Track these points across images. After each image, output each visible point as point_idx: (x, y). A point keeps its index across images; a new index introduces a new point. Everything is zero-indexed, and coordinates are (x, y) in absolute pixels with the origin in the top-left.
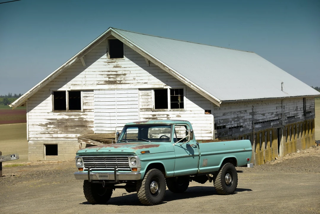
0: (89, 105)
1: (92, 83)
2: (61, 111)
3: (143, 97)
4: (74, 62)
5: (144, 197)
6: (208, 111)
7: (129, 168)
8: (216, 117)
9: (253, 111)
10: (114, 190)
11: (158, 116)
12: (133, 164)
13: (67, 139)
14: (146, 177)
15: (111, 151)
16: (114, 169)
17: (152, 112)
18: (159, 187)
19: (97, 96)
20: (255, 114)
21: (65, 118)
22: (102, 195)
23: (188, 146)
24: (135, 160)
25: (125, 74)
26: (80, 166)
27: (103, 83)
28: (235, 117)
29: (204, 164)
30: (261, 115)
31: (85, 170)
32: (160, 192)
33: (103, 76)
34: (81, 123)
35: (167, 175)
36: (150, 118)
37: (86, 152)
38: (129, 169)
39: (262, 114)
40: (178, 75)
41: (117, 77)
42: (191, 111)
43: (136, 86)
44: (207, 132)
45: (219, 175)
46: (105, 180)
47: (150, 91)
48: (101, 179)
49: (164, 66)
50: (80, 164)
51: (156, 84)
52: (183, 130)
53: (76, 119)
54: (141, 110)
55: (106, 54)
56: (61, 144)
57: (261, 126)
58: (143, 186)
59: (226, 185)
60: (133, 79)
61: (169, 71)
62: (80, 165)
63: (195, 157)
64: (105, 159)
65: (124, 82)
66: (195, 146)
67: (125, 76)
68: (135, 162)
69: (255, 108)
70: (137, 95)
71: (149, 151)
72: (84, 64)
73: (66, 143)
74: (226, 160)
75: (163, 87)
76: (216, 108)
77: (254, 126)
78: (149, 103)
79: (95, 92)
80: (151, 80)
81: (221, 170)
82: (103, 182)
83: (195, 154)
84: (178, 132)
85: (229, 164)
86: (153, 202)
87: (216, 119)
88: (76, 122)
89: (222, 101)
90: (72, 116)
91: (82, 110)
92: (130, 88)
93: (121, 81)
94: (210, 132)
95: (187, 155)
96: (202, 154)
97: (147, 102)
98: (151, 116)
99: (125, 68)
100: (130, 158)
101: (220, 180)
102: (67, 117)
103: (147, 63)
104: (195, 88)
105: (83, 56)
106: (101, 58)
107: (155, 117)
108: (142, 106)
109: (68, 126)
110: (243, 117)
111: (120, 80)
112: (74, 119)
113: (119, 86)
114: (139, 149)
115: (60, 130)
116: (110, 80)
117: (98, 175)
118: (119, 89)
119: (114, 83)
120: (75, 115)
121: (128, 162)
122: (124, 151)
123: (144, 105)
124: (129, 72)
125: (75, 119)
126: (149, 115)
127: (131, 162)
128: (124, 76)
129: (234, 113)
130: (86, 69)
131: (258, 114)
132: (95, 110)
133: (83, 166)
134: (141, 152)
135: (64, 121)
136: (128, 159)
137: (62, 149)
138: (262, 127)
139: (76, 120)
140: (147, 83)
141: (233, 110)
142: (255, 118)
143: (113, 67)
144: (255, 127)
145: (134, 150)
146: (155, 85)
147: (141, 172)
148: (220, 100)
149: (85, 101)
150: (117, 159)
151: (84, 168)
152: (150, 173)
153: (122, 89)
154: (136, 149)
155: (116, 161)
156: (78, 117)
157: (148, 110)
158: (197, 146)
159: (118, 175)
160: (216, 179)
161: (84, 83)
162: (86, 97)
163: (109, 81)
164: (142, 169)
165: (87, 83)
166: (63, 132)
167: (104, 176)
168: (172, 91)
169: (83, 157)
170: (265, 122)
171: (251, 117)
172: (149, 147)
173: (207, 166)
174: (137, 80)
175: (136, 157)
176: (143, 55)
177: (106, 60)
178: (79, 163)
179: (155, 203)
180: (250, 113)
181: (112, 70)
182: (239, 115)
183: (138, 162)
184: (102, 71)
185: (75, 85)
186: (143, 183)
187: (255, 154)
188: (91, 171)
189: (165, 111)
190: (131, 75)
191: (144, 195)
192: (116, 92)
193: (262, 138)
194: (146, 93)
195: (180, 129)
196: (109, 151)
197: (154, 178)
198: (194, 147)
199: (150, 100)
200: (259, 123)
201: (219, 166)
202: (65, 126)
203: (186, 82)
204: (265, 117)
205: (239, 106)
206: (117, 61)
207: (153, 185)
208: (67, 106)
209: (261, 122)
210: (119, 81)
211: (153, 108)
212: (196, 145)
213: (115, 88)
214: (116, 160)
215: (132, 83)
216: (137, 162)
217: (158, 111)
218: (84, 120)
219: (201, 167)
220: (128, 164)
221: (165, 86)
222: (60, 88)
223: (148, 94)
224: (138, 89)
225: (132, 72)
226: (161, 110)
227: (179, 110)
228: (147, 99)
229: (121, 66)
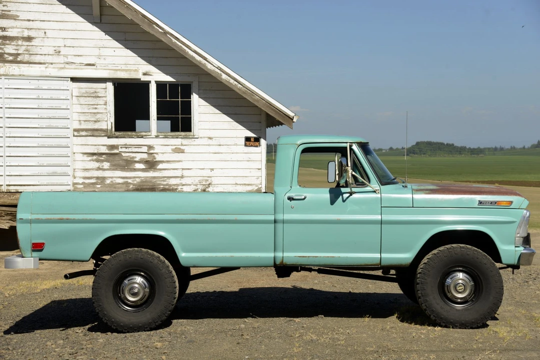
3: (82, 100)
6: (252, 141)
11: (124, 150)
17: (108, 138)
25: (29, 39)
36: (101, 154)
41: (4, 44)
42: (210, 138)
43: (62, 70)
44: (249, 188)
47: (103, 86)
49: (152, 23)
51: (119, 70)
52: (190, 185)
54: (76, 134)
60: (51, 51)
61: (164, 36)
65: (26, 58)
67: (30, 44)
70: (67, 95)
75: (139, 76)
78: (99, 116)
80: (105, 59)
84: (176, 189)
92: (48, 74)
93: (19, 54)
94: (257, 188)
97: (94, 113)
98: (104, 150)
99: (29, 20)
103: (96, 10)
104: (232, 81)
107: (116, 151)
108: (80, 124)
111: (15, 52)
113: (14, 69)
118: (13, 75)
123: (85, 121)
124: (41, 34)
126: (99, 145)
128: (27, 43)
140: (93, 65)
146: (116, 70)
148: (293, 113)
153: (21, 77)
157: (96, 133)
174: (64, 56)
189: (142, 137)
190: (47, 42)
192: (3, 83)
194: (92, 91)
195: (181, 182)
199: (101, 109)
203: (209, 66)
210: (10, 55)
211: (109, 128)
213: (2, 73)
215: (52, 64)
217: (123, 137)
221: (144, 74)
223: (96, 92)
224: (69, 79)
225: (49, 34)
226: (133, 135)
227: (180, 136)
228: (92, 105)
229: (18, 16)
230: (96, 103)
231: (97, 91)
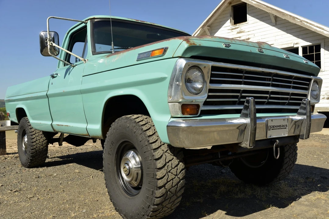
4: (199, 33)
40: (313, 25)
49: (294, 18)
51: (284, 44)
55: (229, 20)
61: (300, 23)
75: (292, 45)
80: (278, 41)
103: (273, 20)
105: (207, 26)
124: (252, 36)
140: (273, 44)
143: (237, 34)
168: (304, 49)
176: (267, 11)
177: (229, 28)
181: (236, 37)
190: (255, 39)
203: (325, 32)
206: (240, 26)
221: (296, 44)
229: (245, 31)
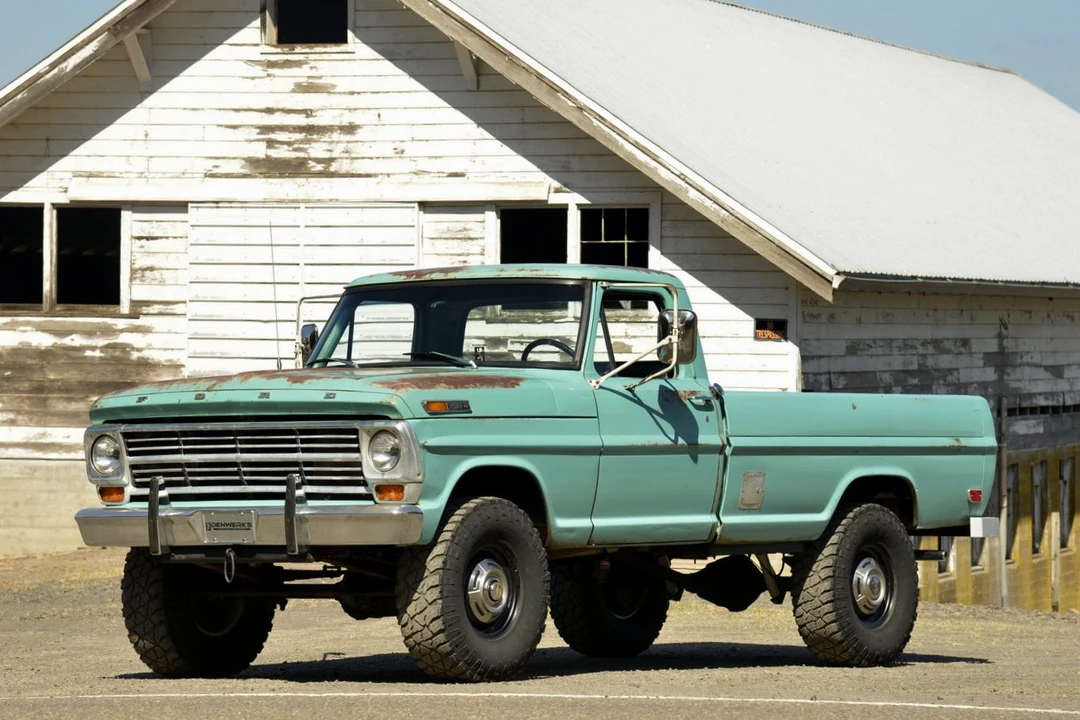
0: (162, 283)
1: (177, 166)
2: (14, 308)
3: (442, 247)
4: (92, 57)
5: (434, 635)
6: (770, 327)
7: (364, 483)
8: (812, 357)
9: (1001, 345)
10: (283, 609)
11: (514, 346)
12: (384, 464)
13: (39, 455)
14: (446, 536)
15: (275, 397)
16: (282, 489)
17: (487, 323)
18: (514, 590)
19: (203, 235)
20: (1014, 366)
21: (34, 343)
22: (219, 634)
23: (668, 397)
24: (391, 442)
25: (350, 129)
26: (107, 476)
27: (236, 167)
28: (911, 368)
29: (750, 496)
30: (1042, 369)
31: (134, 498)
32: (520, 616)
33: (242, 134)
34: (118, 371)
35: (554, 535)
37: (144, 403)
38: (361, 490)
39: (1047, 368)
40: (621, 134)
41: (309, 141)
43: (405, 188)
45: (823, 564)
46: (236, 548)
47: (478, 217)
48: (216, 541)
49: (554, 89)
50: (106, 468)
51: (509, 183)
53: (93, 348)
55: (257, 23)
56: (11, 478)
57: (1041, 430)
58: (431, 580)
59: (855, 616)
60: (391, 153)
61: (577, 113)
62: (110, 470)
63: (701, 457)
64: (242, 442)
65: (344, 166)
66: (701, 402)
67: (354, 138)
68: (395, 452)
69: (1011, 331)
70: (410, 237)
71: (467, 403)
72: (142, 71)
73: (36, 474)
74: (862, 491)
75: (542, 196)
76: (815, 311)
77: (1008, 426)
79: (193, 214)
80: (483, 163)
81: (834, 539)
82: (224, 555)
83: (703, 439)
85: (874, 508)
86: (479, 665)
87: (813, 366)
88: (92, 364)
89: (844, 273)
90: (74, 336)
91: (125, 308)
92: (379, 197)
93: (332, 160)
95: (662, 440)
96: (736, 442)
99: (352, 93)
100: (368, 432)
101: (827, 585)
102: (45, 341)
103: (469, 71)
104: (708, 203)
105: (138, 29)
106: (231, 40)
107: (502, 350)
109: (47, 384)
110: (950, 371)
111: (327, 155)
112: (82, 349)
113: (321, 189)
114: (417, 390)
115: (8, 406)
116: (274, 153)
117: (199, 524)
118: (319, 201)
119: (295, 168)
120: (89, 333)
121: (356, 455)
122: (340, 398)
124: (371, 117)
125: (88, 353)
126: (469, 338)
127: (373, 451)
128: (348, 137)
129: (906, 345)
130: (150, 93)
131: (1029, 365)
132: (193, 309)
133: (126, 479)
134: (427, 405)
135: (29, 362)
136: (356, 441)
137: (16, 504)
138: (1049, 435)
139: (93, 358)
140: (462, 175)
141: (900, 332)
142: (1013, 385)
143: (293, 91)
144: (1011, 429)
145: (393, 391)
146: (503, 184)
147: (425, 505)
148: (833, 267)
149: (141, 262)
150: (303, 441)
151: (130, 490)
152: (468, 515)
153: (333, 203)
154: (403, 386)
155: (294, 450)
156: (102, 342)
158: (715, 403)
159: (303, 519)
160: (808, 583)
161: (139, 165)
162: (148, 238)
163: (268, 160)
164: (430, 492)
165: (156, 166)
166: (20, 417)
167: (233, 524)
168: (589, 216)
169: (123, 428)
170: (1066, 408)
171: (990, 375)
172: (468, 383)
173: (760, 511)
174: (413, 159)
175: (399, 426)
176: (446, 32)
177: (254, 54)
178: (102, 462)
179: (492, 671)
180: (988, 357)
181: (289, 106)
182: (930, 362)
183: (410, 451)
184: (237, 110)
185: (90, 175)
186: (434, 563)
187: (1010, 572)
188: (164, 501)
189: (552, 321)
190: (382, 134)
191: (437, 626)
192: (302, 216)
193: (1044, 490)
194: (459, 226)
196: (266, 395)
197: (489, 546)
198: (698, 407)
200: (1033, 410)
201: (825, 516)
202: (35, 384)
203: (664, 173)
204: (1062, 385)
205: (931, 313)
206: (311, 57)
207: (481, 579)
208: (49, 284)
209: (1044, 410)
210: (319, 161)
212: (709, 394)
213: (301, 197)
214: (294, 441)
215: (388, 175)
216: (404, 451)
217: (517, 322)
218: (135, 355)
219: (730, 512)
220: (359, 464)
221: (557, 191)
222: (15, 188)
223: (465, 229)
224: (416, 205)
225: (386, 116)
226: (535, 317)
227: (623, 317)
228: (459, 255)
229: (334, 86)
230: (465, 252)
231: (468, 227)
